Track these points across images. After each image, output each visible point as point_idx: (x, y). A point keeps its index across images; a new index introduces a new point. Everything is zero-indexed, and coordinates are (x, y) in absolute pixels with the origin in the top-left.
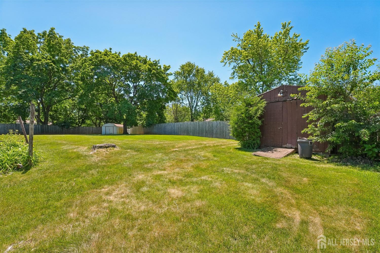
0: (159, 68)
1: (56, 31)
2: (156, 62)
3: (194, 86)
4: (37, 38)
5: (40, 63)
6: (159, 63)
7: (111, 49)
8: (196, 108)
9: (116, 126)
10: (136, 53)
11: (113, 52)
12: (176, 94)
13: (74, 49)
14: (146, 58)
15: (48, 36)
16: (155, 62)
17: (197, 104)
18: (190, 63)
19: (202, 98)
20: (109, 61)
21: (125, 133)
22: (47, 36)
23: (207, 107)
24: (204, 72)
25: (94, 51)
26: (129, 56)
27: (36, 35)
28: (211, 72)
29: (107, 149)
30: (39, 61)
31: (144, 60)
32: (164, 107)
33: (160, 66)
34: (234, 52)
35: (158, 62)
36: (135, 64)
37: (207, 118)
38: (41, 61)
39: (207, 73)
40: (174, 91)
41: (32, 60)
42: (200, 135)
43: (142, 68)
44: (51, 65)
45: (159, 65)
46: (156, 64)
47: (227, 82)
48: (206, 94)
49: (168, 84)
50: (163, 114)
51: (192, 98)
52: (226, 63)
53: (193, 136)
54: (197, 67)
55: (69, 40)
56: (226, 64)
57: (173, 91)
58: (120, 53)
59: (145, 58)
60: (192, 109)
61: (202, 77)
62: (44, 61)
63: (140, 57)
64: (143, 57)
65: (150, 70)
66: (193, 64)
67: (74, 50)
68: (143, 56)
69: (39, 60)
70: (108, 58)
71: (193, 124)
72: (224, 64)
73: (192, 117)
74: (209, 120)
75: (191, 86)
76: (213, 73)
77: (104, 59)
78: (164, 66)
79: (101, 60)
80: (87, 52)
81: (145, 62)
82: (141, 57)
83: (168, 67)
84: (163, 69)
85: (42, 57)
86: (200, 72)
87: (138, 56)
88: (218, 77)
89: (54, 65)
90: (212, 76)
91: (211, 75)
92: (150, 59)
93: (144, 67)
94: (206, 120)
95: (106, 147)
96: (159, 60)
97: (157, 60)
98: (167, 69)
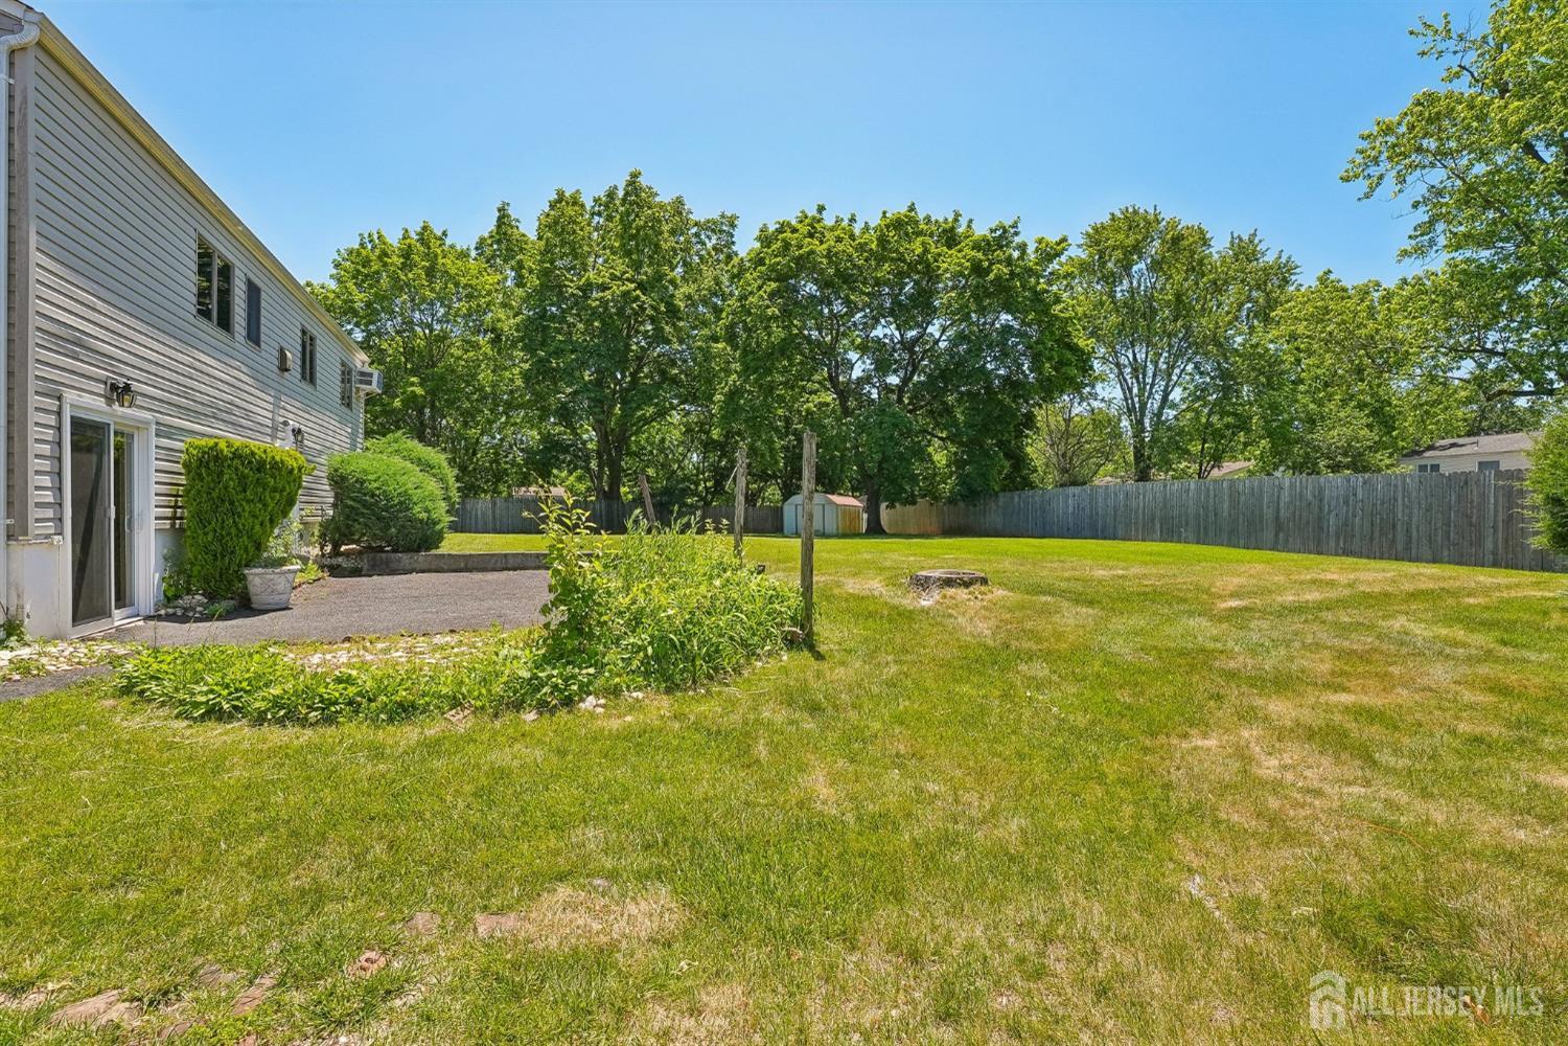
0: (1016, 254)
1: (643, 181)
2: (1005, 231)
3: (1154, 312)
4: (593, 214)
5: (608, 294)
6: (1016, 234)
7: (821, 209)
8: (1159, 414)
9: (832, 503)
10: (912, 208)
11: (829, 220)
12: (1085, 362)
13: (694, 230)
14: (956, 220)
15: (624, 200)
16: (998, 233)
17: (1166, 394)
18: (1135, 212)
19: (1190, 367)
20: (829, 255)
21: (875, 530)
22: (617, 202)
23: (1219, 408)
24: (1206, 242)
25: (772, 228)
26: (898, 224)
27: (589, 204)
28: (1245, 238)
29: (971, 589)
30: (603, 291)
31: (945, 231)
32: (1029, 421)
33: (1023, 247)
34: (1431, 114)
35: (1012, 231)
36: (919, 251)
37: (1217, 459)
38: (609, 288)
39: (1219, 246)
40: (1076, 344)
41: (587, 288)
42: (1242, 542)
43: (946, 265)
44: (637, 298)
45: (1018, 240)
46: (1002, 238)
47: (1332, 277)
48: (1219, 345)
49: (1057, 317)
50: (1021, 448)
51: (1138, 369)
52: (1381, 177)
53: (1198, 543)
54: (1173, 224)
55: (679, 202)
56: (1378, 184)
57: (1074, 349)
58: (853, 220)
59: (950, 220)
60: (1143, 424)
61: (1197, 267)
62: (618, 289)
63: (928, 220)
64: (941, 220)
65: (978, 270)
66: (1152, 211)
67: (697, 235)
68: (941, 213)
69: (604, 288)
70: (825, 246)
71: (1198, 490)
72: (1362, 185)
73: (1139, 455)
74: (1228, 466)
75: (1138, 321)
76: (1256, 241)
77: (812, 252)
78: (1040, 241)
79: (801, 256)
80: (732, 236)
81: (950, 238)
82: (933, 219)
83: (1058, 244)
84: (1032, 257)
85: (611, 274)
86: (1183, 247)
87: (921, 216)
88: (1283, 260)
89: (643, 298)
90: (1252, 256)
91: (1245, 251)
92: (971, 221)
93: (951, 262)
94: (1215, 473)
95: (967, 585)
96: (1016, 222)
97: (1007, 223)
98: (1049, 254)
